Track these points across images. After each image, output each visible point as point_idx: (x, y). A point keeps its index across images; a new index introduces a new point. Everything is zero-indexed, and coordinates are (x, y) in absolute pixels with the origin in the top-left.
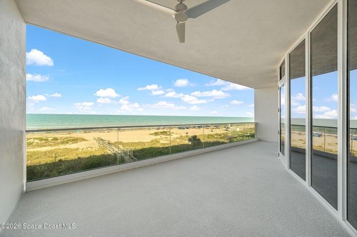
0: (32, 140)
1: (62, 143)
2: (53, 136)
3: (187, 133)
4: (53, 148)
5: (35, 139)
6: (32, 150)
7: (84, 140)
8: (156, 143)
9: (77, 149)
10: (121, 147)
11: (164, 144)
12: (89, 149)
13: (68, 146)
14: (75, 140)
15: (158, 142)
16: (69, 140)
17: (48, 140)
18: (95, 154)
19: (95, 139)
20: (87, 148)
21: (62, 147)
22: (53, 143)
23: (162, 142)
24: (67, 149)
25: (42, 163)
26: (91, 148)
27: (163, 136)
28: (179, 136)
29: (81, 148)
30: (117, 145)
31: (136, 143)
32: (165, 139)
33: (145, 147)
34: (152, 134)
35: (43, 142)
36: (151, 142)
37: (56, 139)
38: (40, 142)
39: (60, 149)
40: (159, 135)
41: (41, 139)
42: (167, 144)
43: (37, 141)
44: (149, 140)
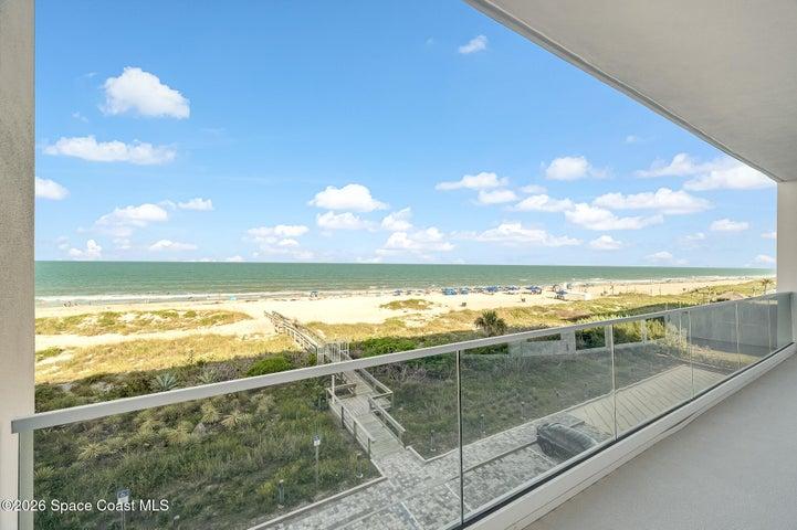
0: (147, 317)
1: (204, 323)
2: (187, 308)
3: (464, 304)
4: (187, 333)
5: (154, 313)
6: (148, 336)
7: (245, 316)
8: (395, 326)
9: (234, 337)
10: (321, 333)
11: (415, 330)
12: (257, 337)
13: (215, 330)
14: (228, 318)
15: (402, 325)
16: (217, 317)
17: (177, 315)
18: (269, 350)
19: (267, 314)
20: (252, 336)
21: (204, 331)
22: (188, 321)
23: (409, 324)
24: (214, 336)
25: (166, 366)
26: (261, 335)
27: (411, 311)
28: (446, 311)
29: (241, 334)
30: (313, 329)
31: (353, 326)
32: (416, 318)
33: (373, 336)
34: (386, 306)
35: (169, 319)
36: (384, 324)
37: (192, 314)
38: (163, 320)
39: (200, 336)
40: (400, 307)
41: (165, 315)
42: (422, 330)
43: (157, 317)
44: (380, 320)
